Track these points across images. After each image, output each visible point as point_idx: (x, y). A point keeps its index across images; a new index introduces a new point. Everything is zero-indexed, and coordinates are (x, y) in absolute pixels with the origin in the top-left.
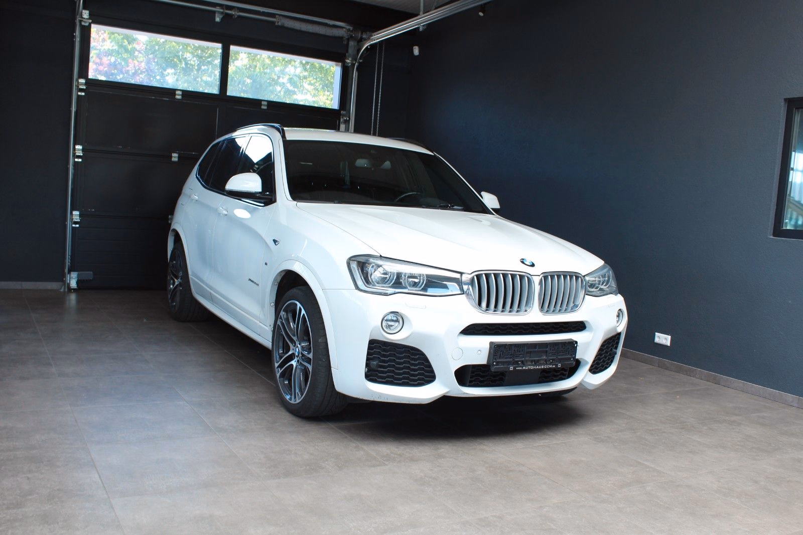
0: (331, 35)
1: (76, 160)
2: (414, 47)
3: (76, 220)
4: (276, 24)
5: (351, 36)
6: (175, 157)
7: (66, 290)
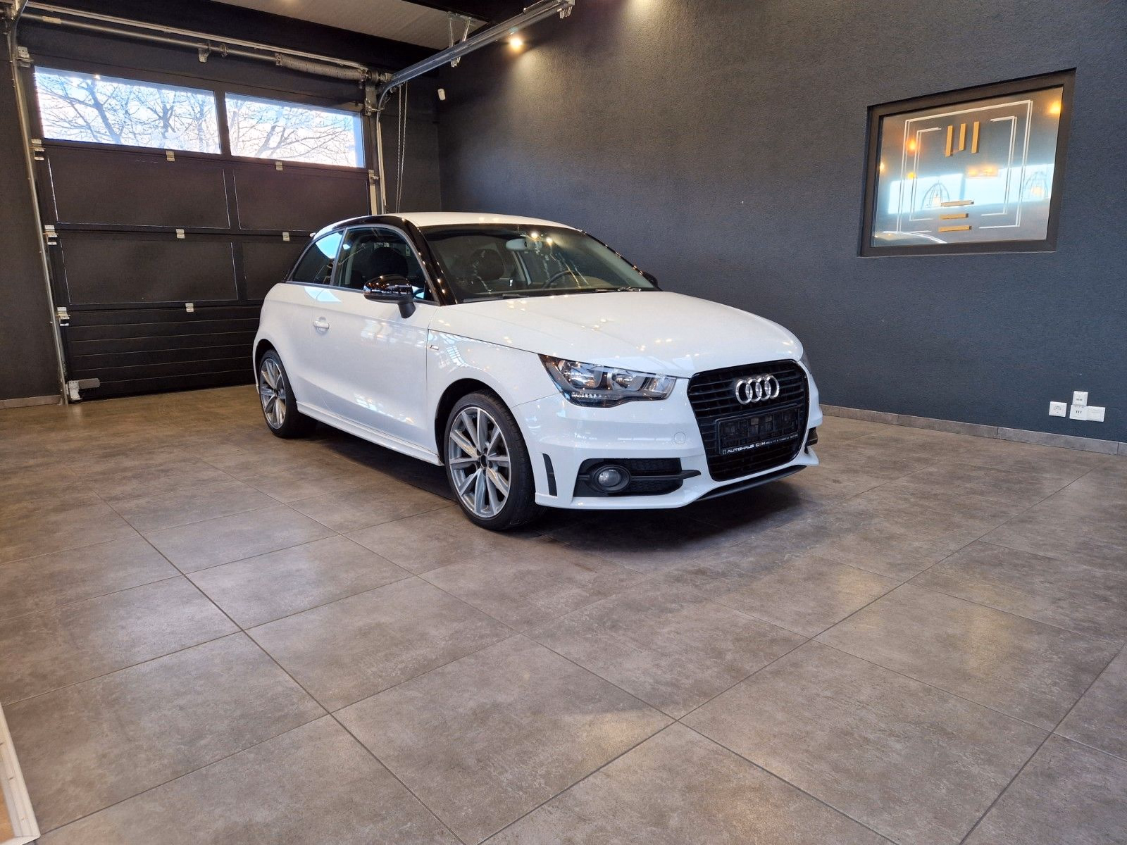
0: (342, 77)
1: (49, 243)
2: (439, 90)
3: (64, 318)
4: (277, 64)
5: (368, 79)
6: (180, 234)
7: (67, 402)
